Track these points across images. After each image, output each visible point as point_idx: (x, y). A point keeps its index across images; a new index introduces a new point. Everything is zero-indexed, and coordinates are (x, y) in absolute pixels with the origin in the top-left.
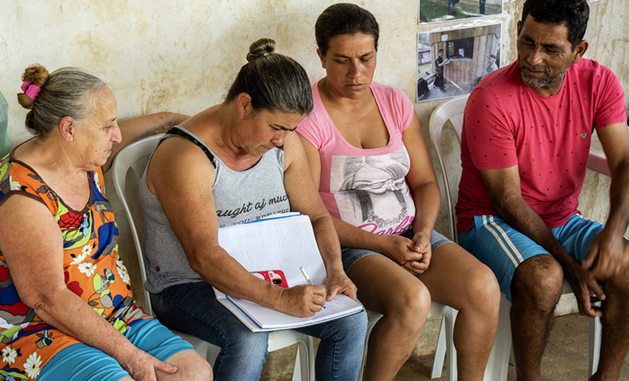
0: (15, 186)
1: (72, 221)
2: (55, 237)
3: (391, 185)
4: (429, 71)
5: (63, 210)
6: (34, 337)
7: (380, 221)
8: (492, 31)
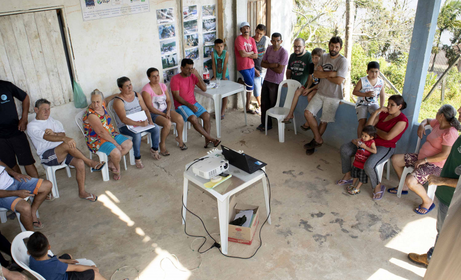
0: (90, 112)
1: (102, 117)
2: (100, 121)
3: (163, 102)
4: (166, 78)
5: (100, 116)
6: (97, 142)
7: (161, 109)
8: (177, 69)
